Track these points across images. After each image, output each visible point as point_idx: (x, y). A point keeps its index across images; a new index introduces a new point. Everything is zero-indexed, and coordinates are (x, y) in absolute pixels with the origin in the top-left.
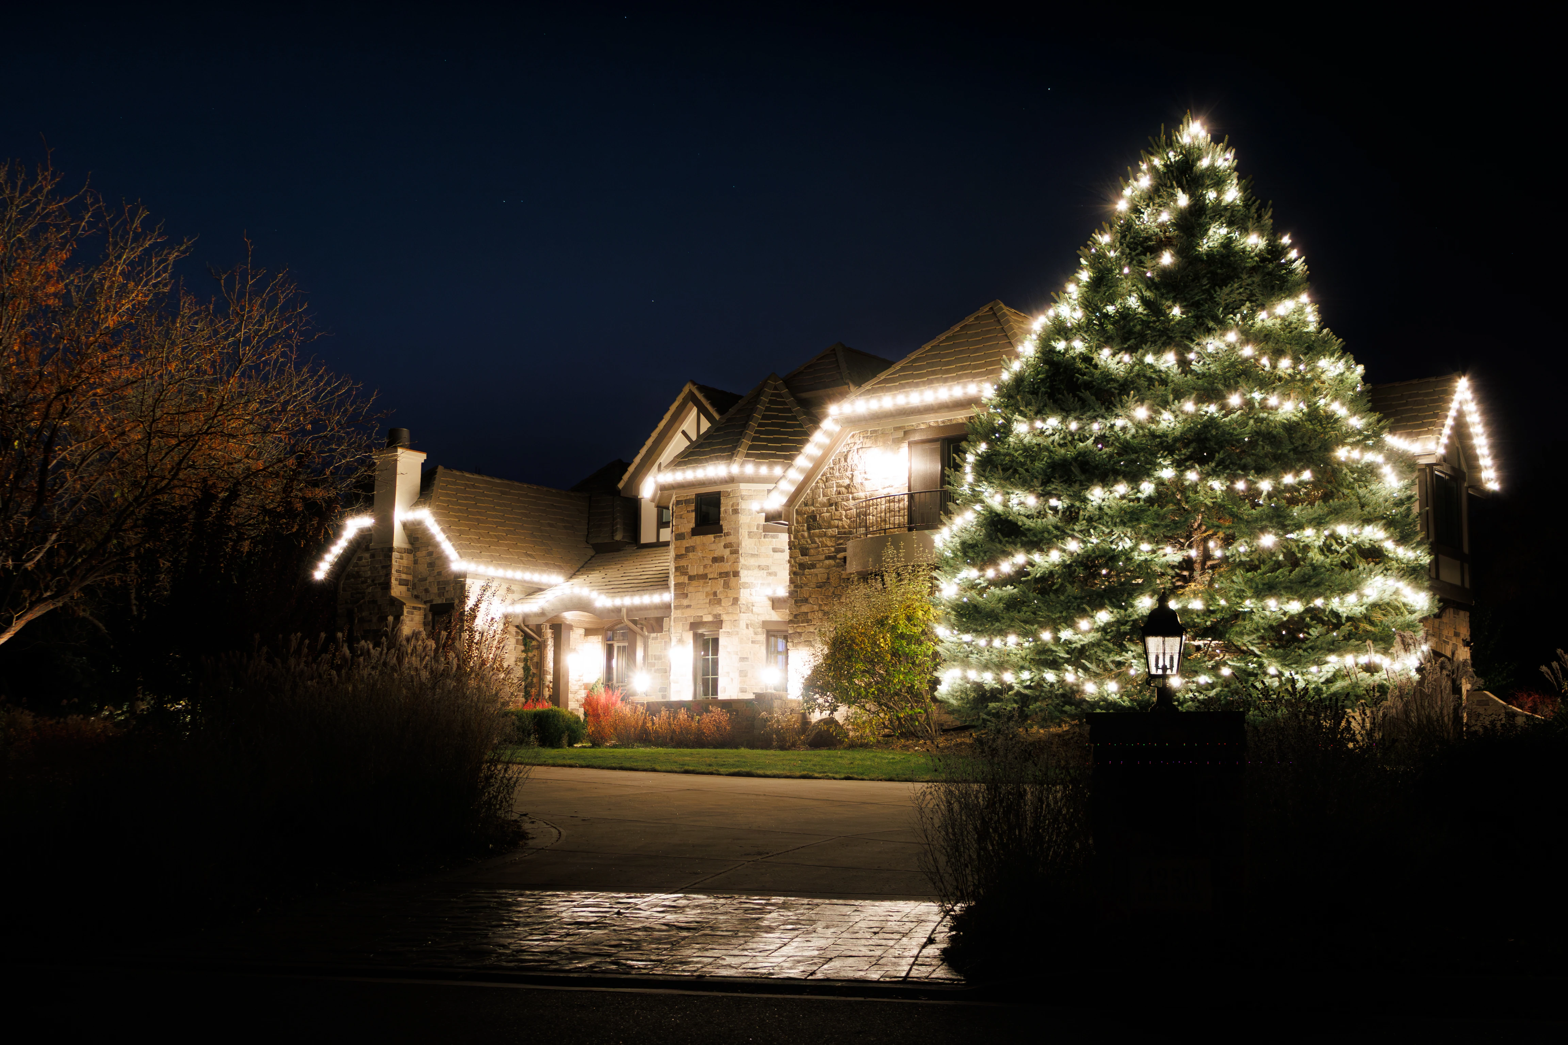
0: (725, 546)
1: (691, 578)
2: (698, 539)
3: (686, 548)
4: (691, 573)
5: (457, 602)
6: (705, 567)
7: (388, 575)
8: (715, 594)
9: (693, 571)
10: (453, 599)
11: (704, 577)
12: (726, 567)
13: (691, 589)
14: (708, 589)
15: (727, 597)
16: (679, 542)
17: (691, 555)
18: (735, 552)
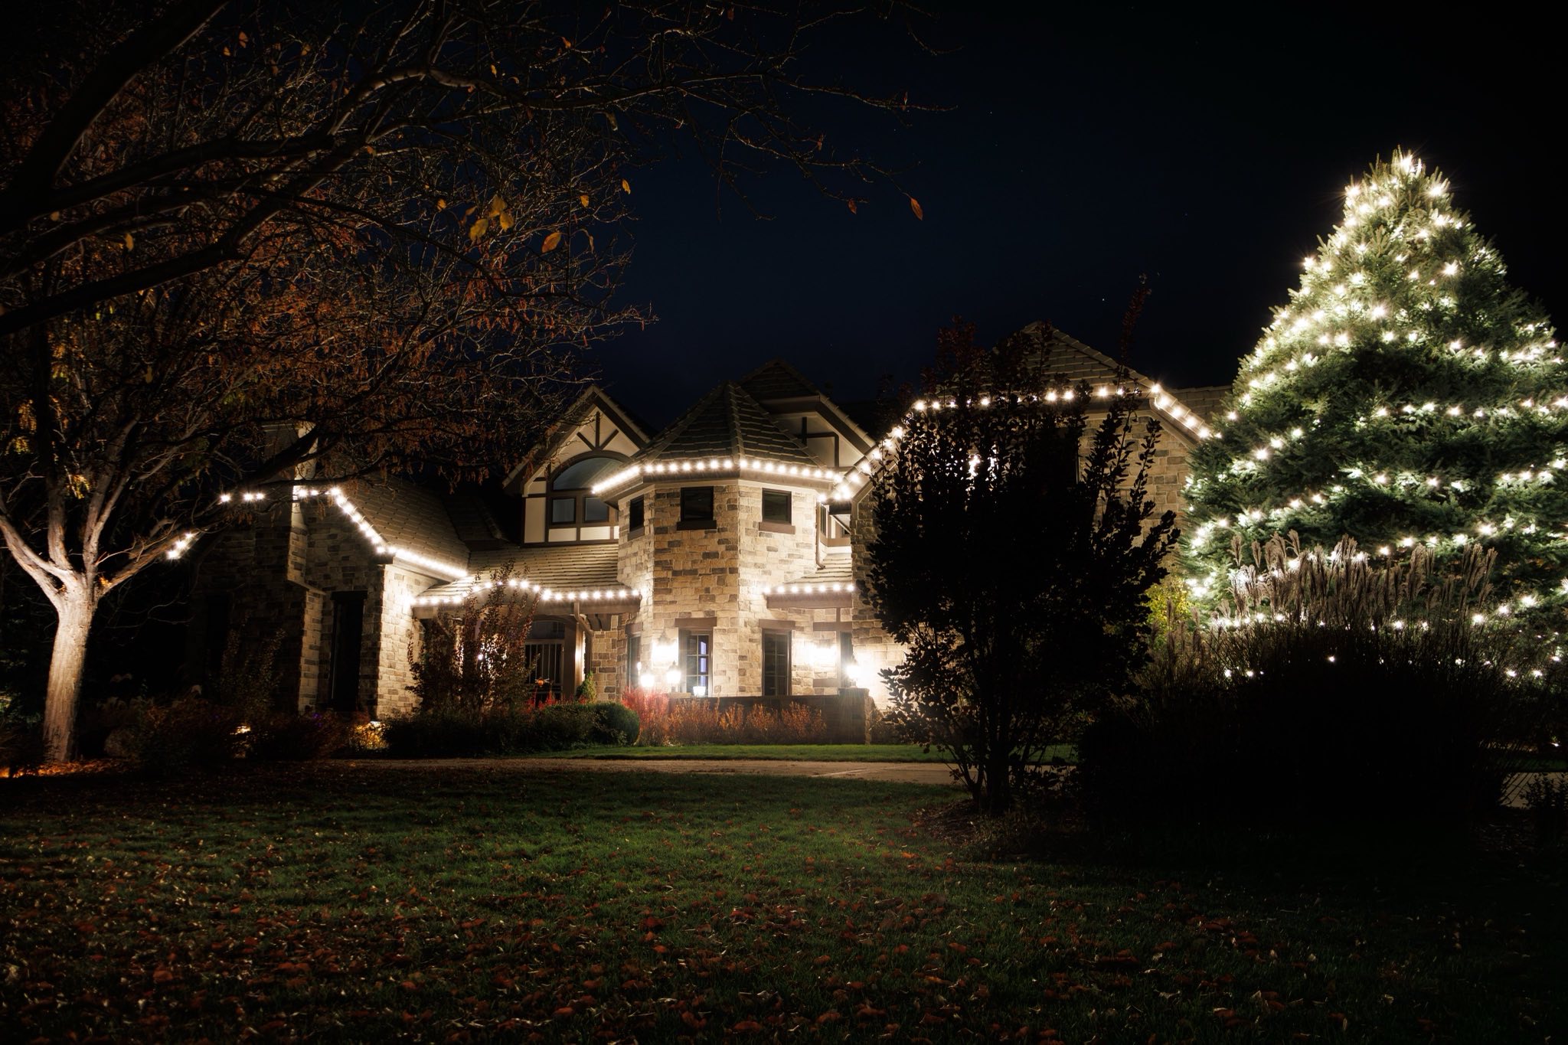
0: (720, 542)
1: (676, 573)
2: (685, 535)
3: (669, 543)
4: (677, 568)
5: (371, 589)
6: (694, 562)
7: (284, 557)
8: (707, 590)
9: (678, 567)
10: (365, 587)
11: (694, 572)
12: (721, 563)
13: (675, 584)
14: (698, 585)
15: (722, 593)
16: (660, 537)
17: (675, 549)
18: (735, 548)
